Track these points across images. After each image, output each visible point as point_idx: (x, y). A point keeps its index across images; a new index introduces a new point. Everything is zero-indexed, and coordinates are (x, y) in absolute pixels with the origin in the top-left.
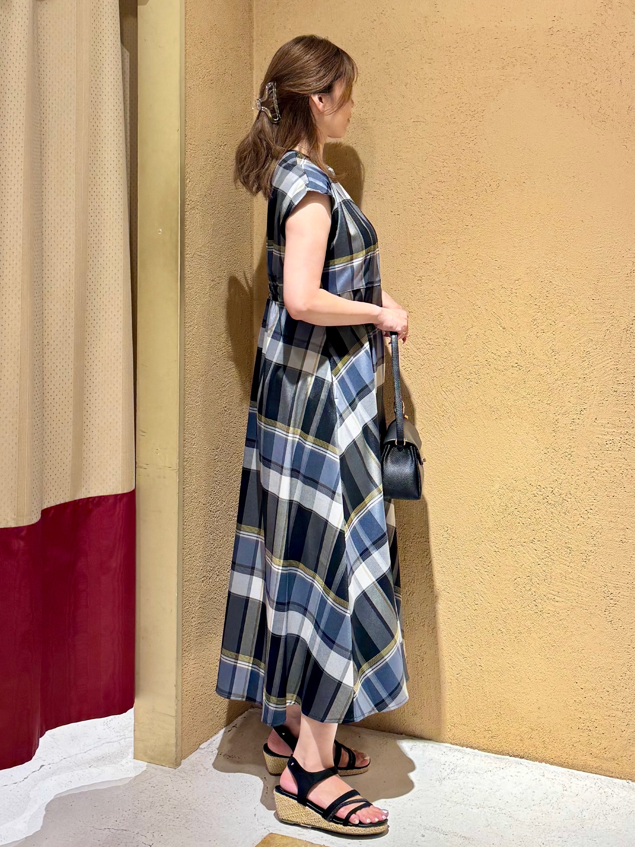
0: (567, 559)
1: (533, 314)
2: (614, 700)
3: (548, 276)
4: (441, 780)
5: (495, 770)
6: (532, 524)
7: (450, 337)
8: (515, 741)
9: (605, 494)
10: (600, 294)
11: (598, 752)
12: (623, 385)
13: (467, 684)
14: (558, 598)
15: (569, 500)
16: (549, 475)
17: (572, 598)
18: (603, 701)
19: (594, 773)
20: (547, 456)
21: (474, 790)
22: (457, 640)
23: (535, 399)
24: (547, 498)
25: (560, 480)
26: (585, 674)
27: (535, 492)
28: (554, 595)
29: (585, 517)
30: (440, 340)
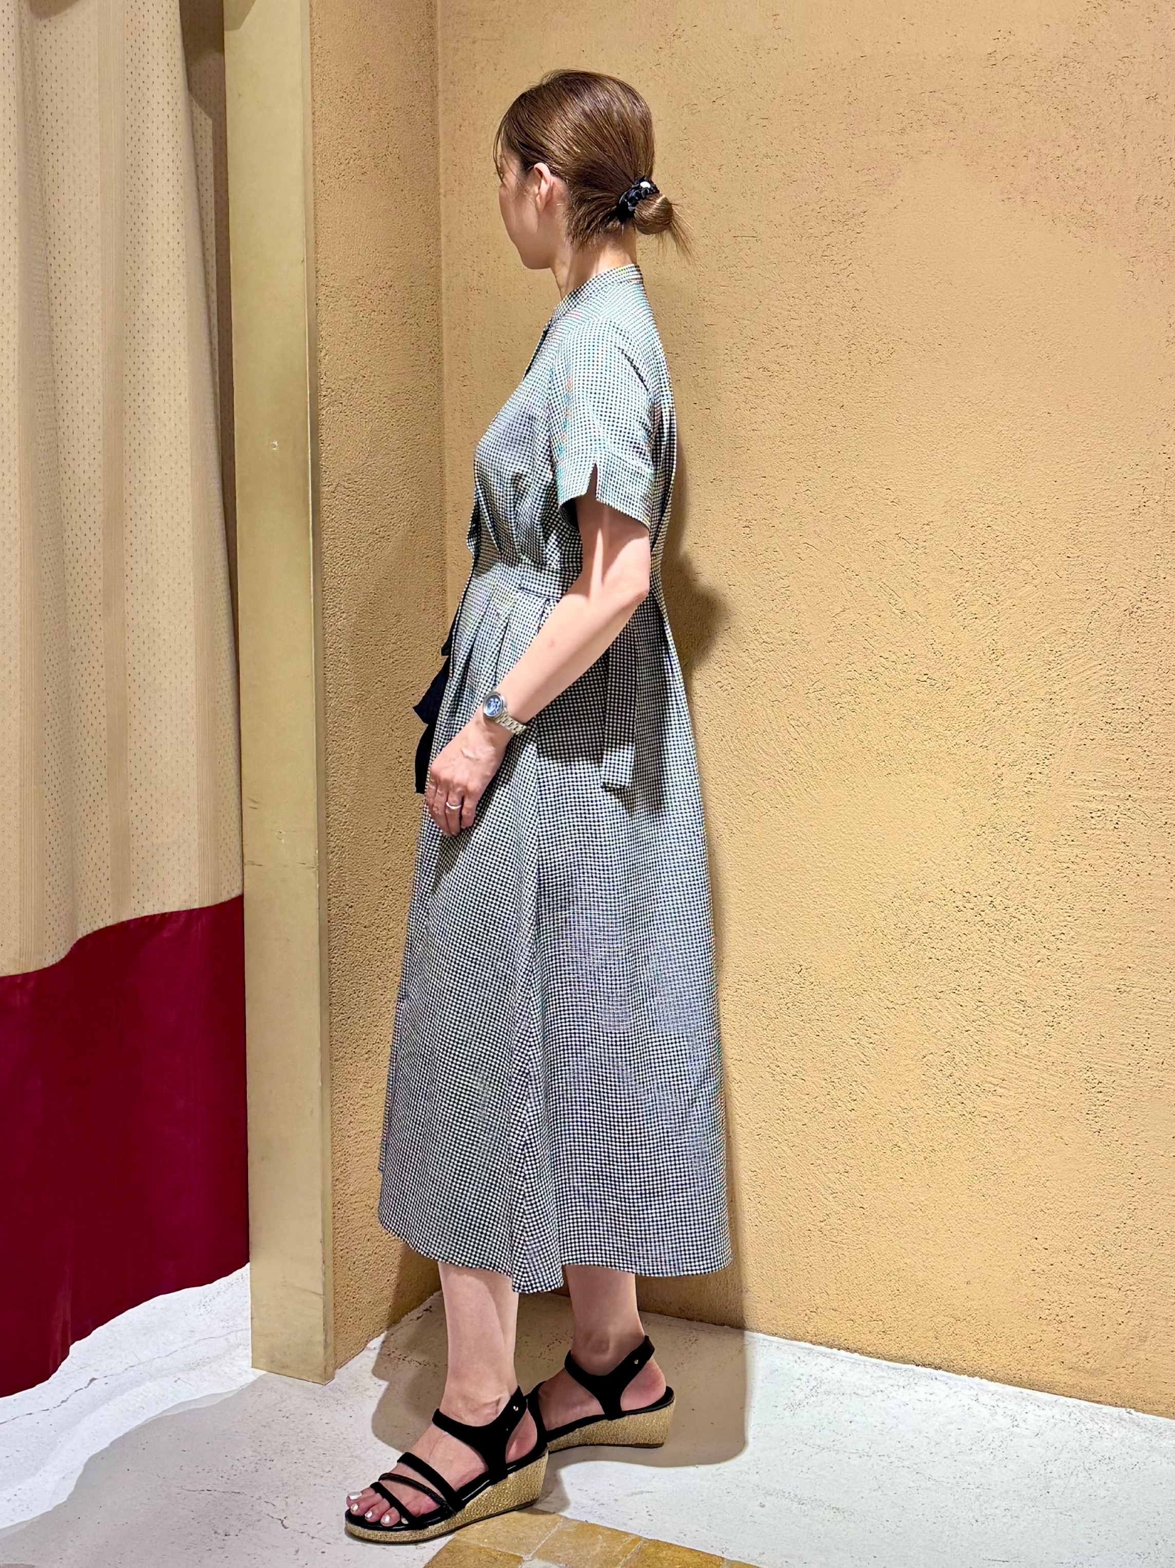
0: (1019, 1021)
1: (957, 585)
2: (1104, 1270)
3: (984, 515)
4: (793, 1407)
5: (890, 1389)
6: (955, 959)
7: (802, 628)
8: (925, 1340)
9: (1088, 907)
10: (1082, 547)
11: (1075, 1360)
12: (1122, 711)
13: (839, 1238)
14: (1002, 1090)
15: (1022, 917)
16: (986, 874)
17: (1029, 1090)
18: (1083, 1271)
19: (1067, 1396)
20: (982, 839)
21: (853, 1426)
22: (821, 1162)
23: (961, 739)
24: (982, 913)
25: (1006, 883)
26: (1050, 1224)
27: (959, 904)
28: (994, 1085)
29: (1051, 947)
30: (787, 636)
